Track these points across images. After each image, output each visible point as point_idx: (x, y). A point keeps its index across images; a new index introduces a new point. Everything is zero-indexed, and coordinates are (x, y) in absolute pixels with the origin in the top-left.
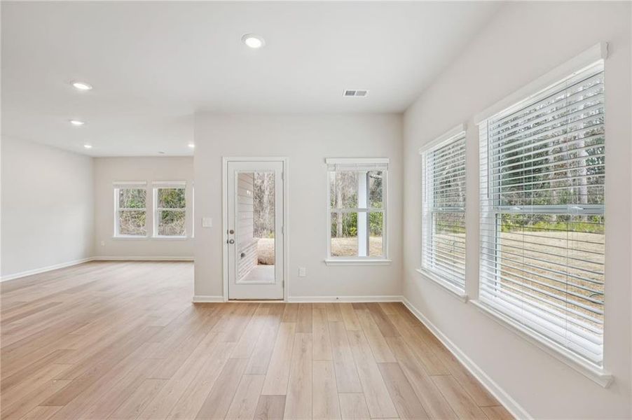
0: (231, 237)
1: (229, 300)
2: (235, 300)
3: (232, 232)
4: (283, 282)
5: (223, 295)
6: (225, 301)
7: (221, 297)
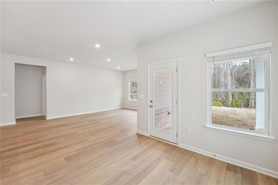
0: (151, 104)
1: (150, 136)
2: (153, 136)
3: (152, 102)
4: (177, 133)
5: (147, 132)
6: (149, 136)
7: (147, 133)
